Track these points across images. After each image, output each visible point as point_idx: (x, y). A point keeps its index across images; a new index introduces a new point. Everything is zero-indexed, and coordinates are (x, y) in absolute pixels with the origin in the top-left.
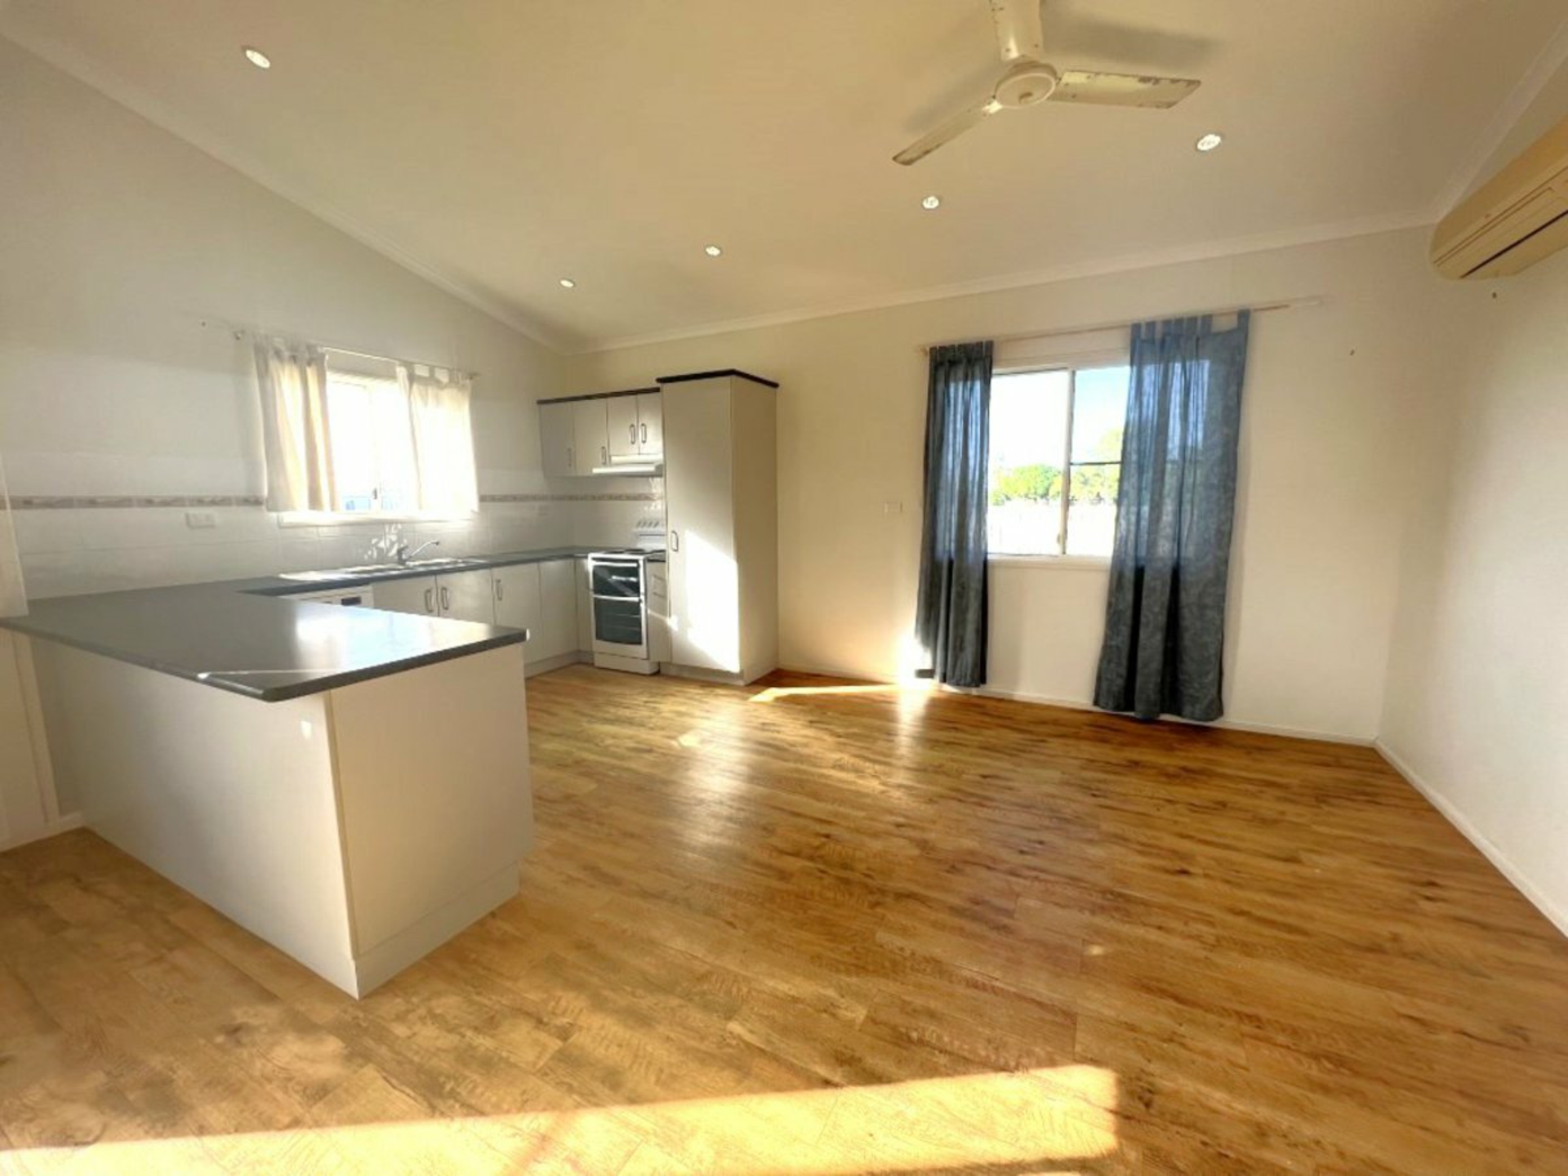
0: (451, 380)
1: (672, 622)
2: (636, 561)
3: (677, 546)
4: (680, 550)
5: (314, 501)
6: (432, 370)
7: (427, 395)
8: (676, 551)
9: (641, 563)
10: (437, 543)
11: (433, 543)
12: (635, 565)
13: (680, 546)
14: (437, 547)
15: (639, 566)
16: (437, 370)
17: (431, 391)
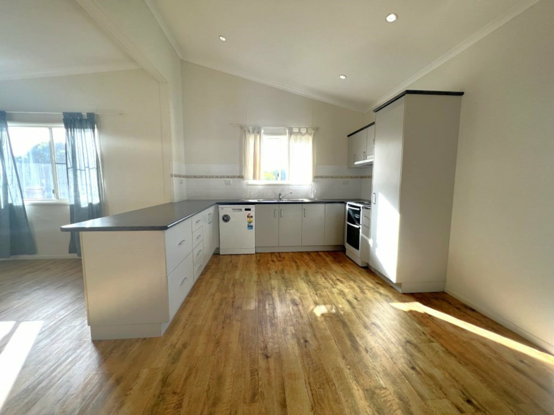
0: (307, 132)
1: (371, 242)
2: (359, 207)
3: (375, 202)
4: (376, 204)
5: (254, 177)
6: (299, 129)
7: (297, 139)
8: (375, 204)
9: (361, 208)
10: (291, 193)
11: (290, 193)
12: (358, 209)
13: (376, 202)
14: (291, 194)
15: (360, 210)
16: (301, 129)
17: (299, 137)
